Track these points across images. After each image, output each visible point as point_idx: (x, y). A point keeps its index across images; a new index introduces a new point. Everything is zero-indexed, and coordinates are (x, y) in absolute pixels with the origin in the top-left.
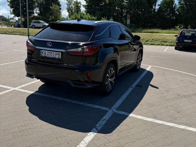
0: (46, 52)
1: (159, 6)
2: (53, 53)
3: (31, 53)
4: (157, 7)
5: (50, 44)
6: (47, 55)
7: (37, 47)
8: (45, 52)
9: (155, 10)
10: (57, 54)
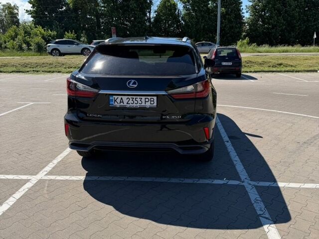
0: (124, 98)
1: (155, 12)
2: (139, 100)
3: (76, 102)
4: (153, 15)
5: (134, 83)
6: (125, 104)
7: (102, 92)
8: (122, 99)
9: (149, 19)
10: (147, 100)
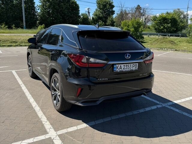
8: (121, 66)
10: (134, 66)
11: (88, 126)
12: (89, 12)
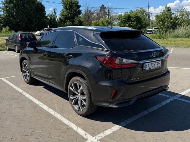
10: (158, 63)
11: (121, 127)
12: (55, 13)
